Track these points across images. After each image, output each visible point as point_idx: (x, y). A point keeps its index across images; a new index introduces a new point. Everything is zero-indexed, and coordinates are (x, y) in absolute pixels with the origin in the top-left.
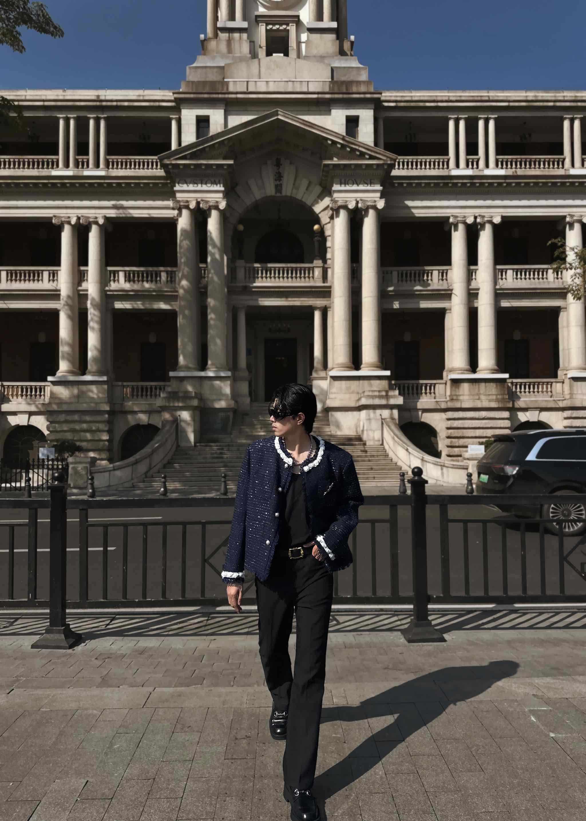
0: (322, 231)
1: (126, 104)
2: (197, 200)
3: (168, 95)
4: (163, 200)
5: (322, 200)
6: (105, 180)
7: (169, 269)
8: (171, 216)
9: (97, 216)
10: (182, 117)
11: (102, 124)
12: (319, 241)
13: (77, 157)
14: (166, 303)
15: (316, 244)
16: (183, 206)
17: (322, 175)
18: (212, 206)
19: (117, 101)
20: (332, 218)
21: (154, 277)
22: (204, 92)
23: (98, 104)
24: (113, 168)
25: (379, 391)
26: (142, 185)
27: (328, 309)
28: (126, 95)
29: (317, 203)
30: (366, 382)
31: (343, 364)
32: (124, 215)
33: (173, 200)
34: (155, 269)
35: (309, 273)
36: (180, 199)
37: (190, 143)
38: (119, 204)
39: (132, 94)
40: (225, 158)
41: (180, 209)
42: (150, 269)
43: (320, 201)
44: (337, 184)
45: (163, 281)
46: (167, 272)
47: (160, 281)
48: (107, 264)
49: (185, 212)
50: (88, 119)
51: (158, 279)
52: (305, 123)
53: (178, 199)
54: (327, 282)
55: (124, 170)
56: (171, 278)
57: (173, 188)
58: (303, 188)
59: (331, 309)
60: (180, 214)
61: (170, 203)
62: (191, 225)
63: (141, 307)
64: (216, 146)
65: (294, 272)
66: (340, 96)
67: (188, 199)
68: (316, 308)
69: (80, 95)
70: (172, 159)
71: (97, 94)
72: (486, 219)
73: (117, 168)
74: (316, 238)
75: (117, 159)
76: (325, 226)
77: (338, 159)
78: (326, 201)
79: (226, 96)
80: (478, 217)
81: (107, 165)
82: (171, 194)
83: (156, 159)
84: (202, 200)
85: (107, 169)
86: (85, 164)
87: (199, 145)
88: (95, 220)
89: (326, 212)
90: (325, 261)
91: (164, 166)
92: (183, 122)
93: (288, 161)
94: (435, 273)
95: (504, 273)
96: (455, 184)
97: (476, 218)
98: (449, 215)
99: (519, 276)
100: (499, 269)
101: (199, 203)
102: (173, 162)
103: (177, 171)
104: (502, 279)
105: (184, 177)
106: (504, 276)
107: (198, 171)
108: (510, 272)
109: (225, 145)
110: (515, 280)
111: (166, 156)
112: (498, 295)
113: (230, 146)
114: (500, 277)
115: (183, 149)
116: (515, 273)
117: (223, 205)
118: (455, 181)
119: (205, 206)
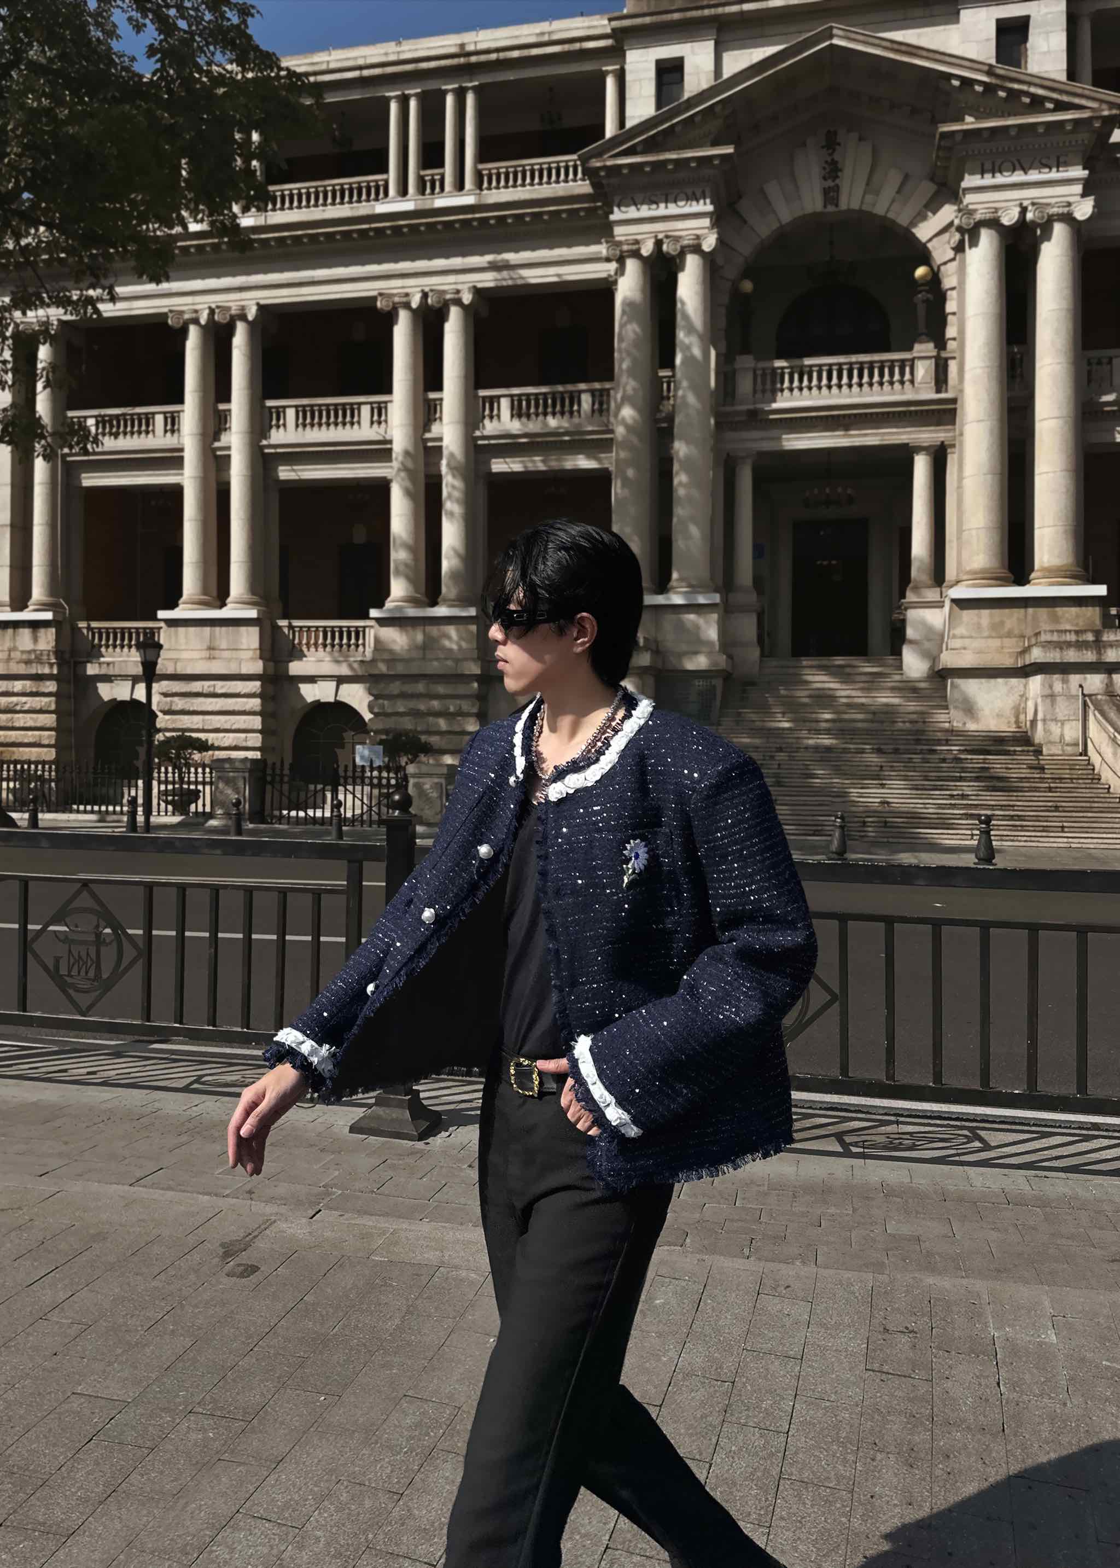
0: (935, 279)
1: (515, 54)
2: (656, 236)
3: (600, 24)
4: (587, 244)
5: (934, 213)
6: (473, 212)
7: (597, 386)
8: (604, 275)
9: (459, 287)
10: (627, 67)
11: (470, 99)
12: (927, 301)
13: (422, 173)
14: (589, 457)
15: (921, 311)
16: (628, 251)
17: (937, 157)
18: (689, 246)
19: (498, 50)
20: (959, 248)
21: (566, 404)
22: (673, 8)
23: (462, 60)
24: (489, 188)
25: (1077, 632)
26: (546, 217)
27: (949, 450)
28: (516, 37)
29: (924, 218)
30: (1043, 612)
31: (983, 571)
32: (510, 283)
33: (607, 242)
34: (570, 387)
35: (902, 374)
36: (623, 238)
37: (643, 119)
38: (503, 260)
39: (526, 33)
40: (715, 144)
41: (621, 261)
42: (560, 388)
43: (930, 214)
44: (972, 173)
45: (585, 412)
46: (593, 392)
47: (579, 411)
48: (479, 384)
49: (632, 265)
50: (444, 93)
51: (576, 408)
52: (896, 46)
53: (617, 239)
54: (946, 391)
55: (511, 189)
56: (601, 404)
57: (607, 217)
58: (889, 192)
59: (957, 450)
60: (621, 271)
61: (602, 249)
62: (643, 291)
63: (542, 467)
64: (697, 119)
65: (866, 372)
67: (639, 237)
68: (918, 449)
69: (428, 48)
70: (606, 156)
71: (459, 42)
73: (498, 188)
74: (920, 296)
75: (498, 168)
76: (942, 268)
77: (976, 118)
78: (947, 213)
79: (722, 11)
81: (479, 186)
82: (603, 230)
83: (575, 161)
84: (667, 237)
85: (478, 191)
86: (438, 184)
87: (662, 123)
88: (456, 296)
89: (946, 235)
90: (941, 343)
91: (590, 173)
92: (628, 77)
93: (855, 135)
101: (659, 243)
102: (609, 163)
103: (616, 179)
105: (629, 192)
107: (660, 175)
109: (717, 116)
111: (593, 152)
113: (727, 117)
115: (628, 133)
117: (710, 243)
119: (672, 248)
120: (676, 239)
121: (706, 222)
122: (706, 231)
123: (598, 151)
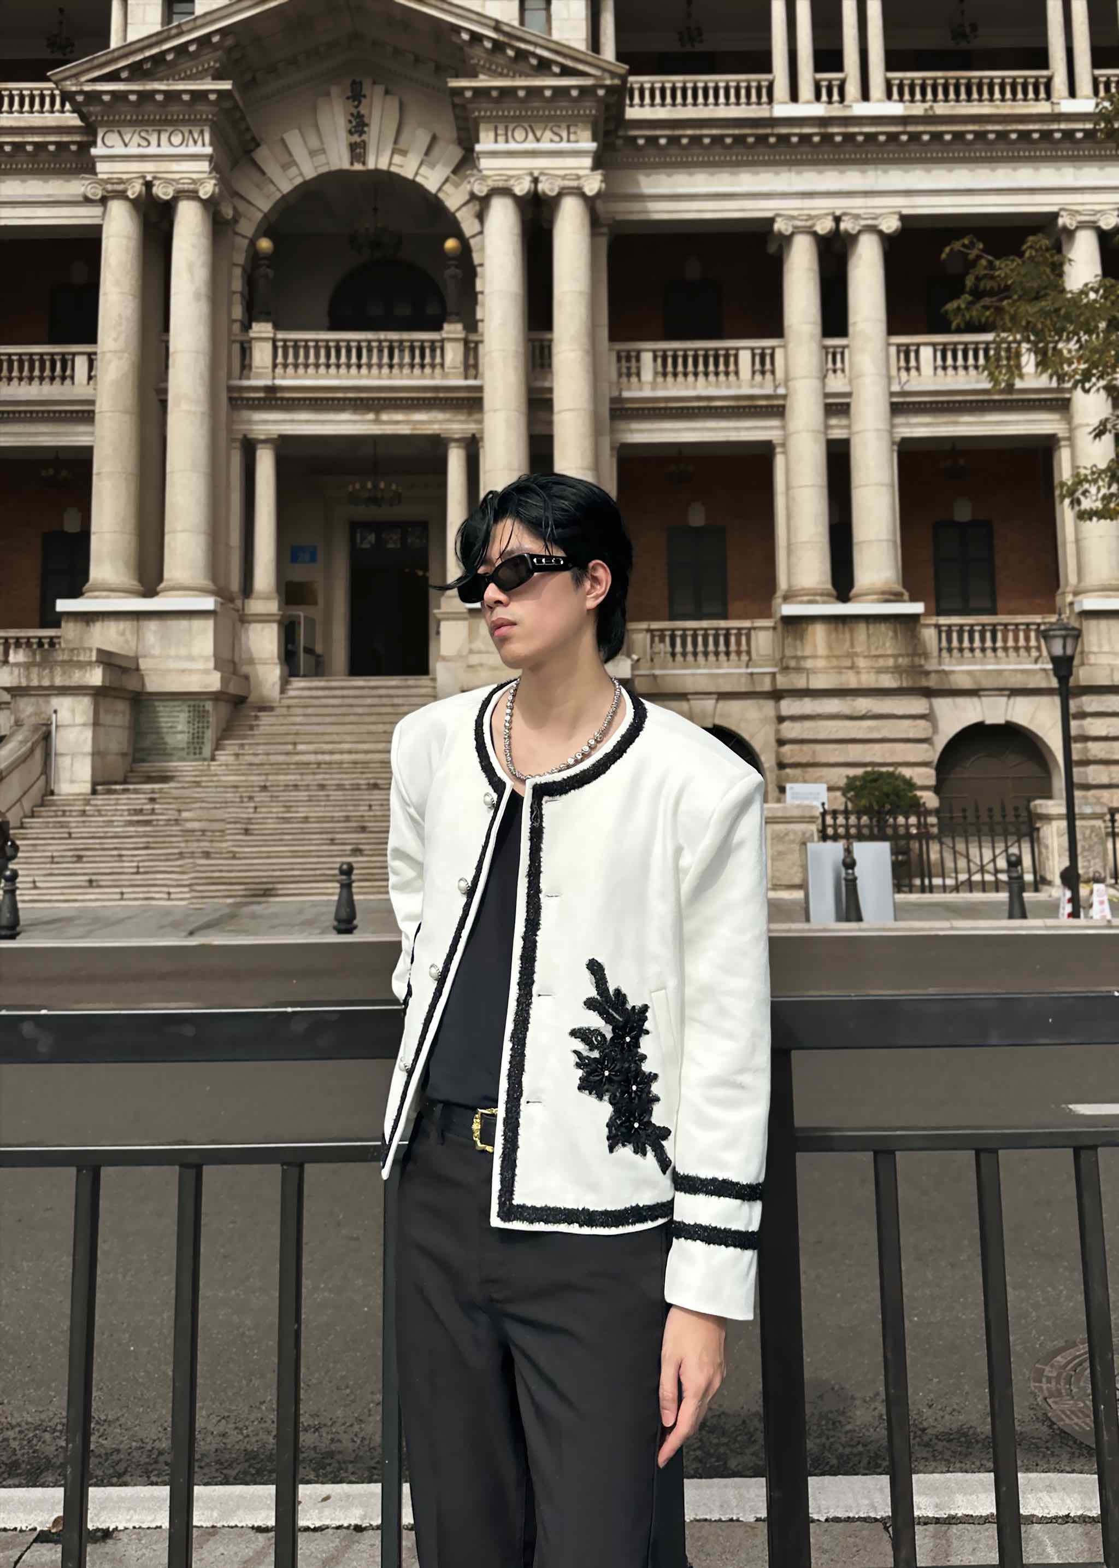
2: (145, 177)
8: (86, 221)
12: (457, 277)
16: (113, 191)
18: (184, 191)
20: (480, 219)
27: (480, 444)
33: (88, 179)
34: (60, 349)
36: (105, 176)
40: (212, 76)
41: (104, 201)
44: (488, 135)
49: (119, 209)
53: (101, 176)
54: (475, 378)
57: (90, 151)
58: (417, 153)
60: (106, 215)
61: (84, 189)
62: (131, 237)
67: (125, 176)
68: (450, 442)
70: (83, 79)
72: (863, 223)
74: (450, 270)
77: (490, 76)
80: (844, 218)
84: (157, 179)
89: (470, 206)
91: (67, 99)
93: (379, 89)
94: (745, 357)
95: (912, 355)
96: (784, 139)
97: (837, 220)
98: (769, 214)
99: (950, 361)
100: (898, 346)
101: (148, 185)
102: (87, 88)
103: (98, 108)
104: (908, 369)
105: (116, 125)
106: (913, 363)
107: (150, 108)
108: (926, 353)
109: (215, 47)
110: (940, 372)
111: (68, 74)
112: (897, 409)
113: (230, 50)
114: (902, 363)
115: (109, 57)
116: (939, 355)
117: (207, 189)
118: (784, 131)
119: (162, 192)
120: (168, 182)
121: (205, 166)
122: (205, 175)
123: (74, 71)
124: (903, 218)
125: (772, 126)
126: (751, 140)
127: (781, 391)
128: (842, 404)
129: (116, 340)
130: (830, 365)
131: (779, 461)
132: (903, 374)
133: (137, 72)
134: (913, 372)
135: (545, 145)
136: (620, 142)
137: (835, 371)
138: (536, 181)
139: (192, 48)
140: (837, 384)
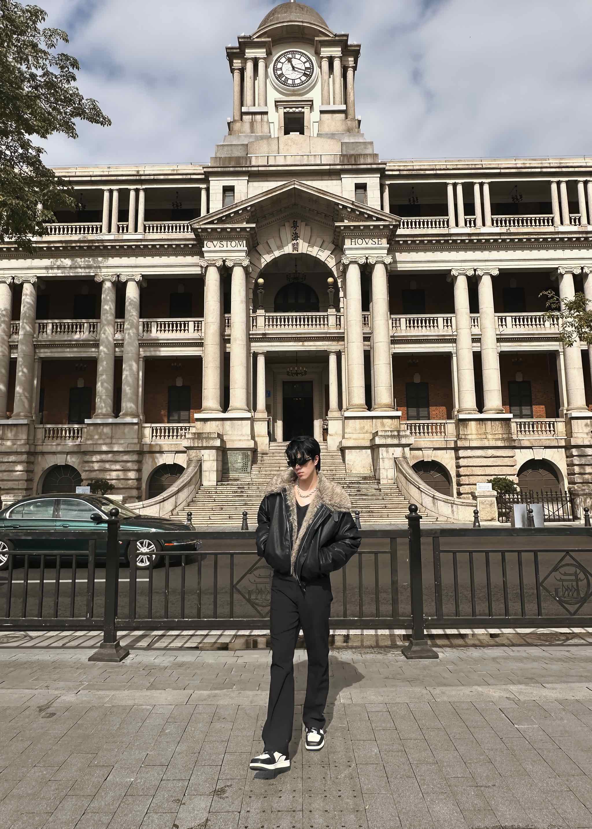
0: (335, 283)
1: (162, 177)
2: (223, 258)
3: (199, 169)
5: (334, 257)
6: (141, 242)
7: (196, 319)
8: (200, 273)
9: (134, 274)
10: (210, 187)
11: (142, 195)
12: (332, 292)
13: (118, 223)
15: (331, 295)
16: (210, 264)
17: (334, 235)
18: (237, 263)
19: (154, 175)
20: (344, 273)
21: (182, 327)
22: (230, 166)
23: (138, 178)
24: (149, 232)
25: (391, 431)
26: (174, 246)
27: (343, 353)
28: (162, 171)
30: (378, 422)
31: (358, 405)
32: (157, 273)
33: (201, 259)
34: (184, 319)
35: (324, 321)
36: (208, 258)
37: (217, 210)
39: (166, 169)
40: (247, 222)
41: (207, 267)
42: (180, 319)
44: (348, 242)
45: (191, 330)
46: (194, 322)
47: (188, 330)
48: (142, 316)
49: (212, 269)
50: (129, 190)
51: (186, 328)
52: (318, 191)
54: (341, 329)
55: (159, 233)
56: (198, 327)
57: (202, 249)
58: (317, 247)
59: (346, 353)
60: (207, 271)
62: (217, 280)
65: (310, 320)
66: (350, 167)
67: (215, 258)
68: (331, 353)
69: (123, 171)
70: (201, 224)
71: (137, 170)
72: (484, 271)
73: (153, 233)
74: (330, 289)
75: (153, 225)
76: (338, 279)
77: (348, 221)
78: (339, 257)
79: (250, 169)
80: (477, 270)
82: (200, 254)
83: (187, 224)
84: (226, 259)
85: (144, 233)
86: (125, 229)
87: (225, 211)
88: (132, 278)
89: (339, 267)
90: (338, 310)
91: (194, 230)
92: (211, 191)
93: (303, 224)
94: (440, 320)
95: (504, 320)
96: (455, 241)
97: (475, 270)
98: (450, 268)
99: (518, 323)
100: (498, 317)
101: (224, 261)
102: (202, 227)
103: (205, 234)
104: (502, 325)
105: (211, 240)
106: (504, 323)
107: (224, 233)
108: (509, 319)
109: (248, 211)
110: (514, 326)
111: (196, 221)
112: (499, 340)
113: (252, 212)
114: (500, 323)
115: (211, 215)
116: (513, 320)
117: (246, 263)
118: (455, 238)
119: (229, 264)
120: (231, 260)
121: (244, 254)
122: (244, 258)
123: (197, 221)
124: (500, 270)
125: (450, 236)
126: (442, 242)
127: (455, 333)
128: (478, 338)
129: (213, 318)
130: (473, 324)
131: (455, 359)
132: (500, 327)
133: (220, 221)
134: (504, 326)
135: (369, 245)
136: (393, 243)
137: (474, 326)
138: (367, 258)
139: (240, 212)
140: (476, 331)
